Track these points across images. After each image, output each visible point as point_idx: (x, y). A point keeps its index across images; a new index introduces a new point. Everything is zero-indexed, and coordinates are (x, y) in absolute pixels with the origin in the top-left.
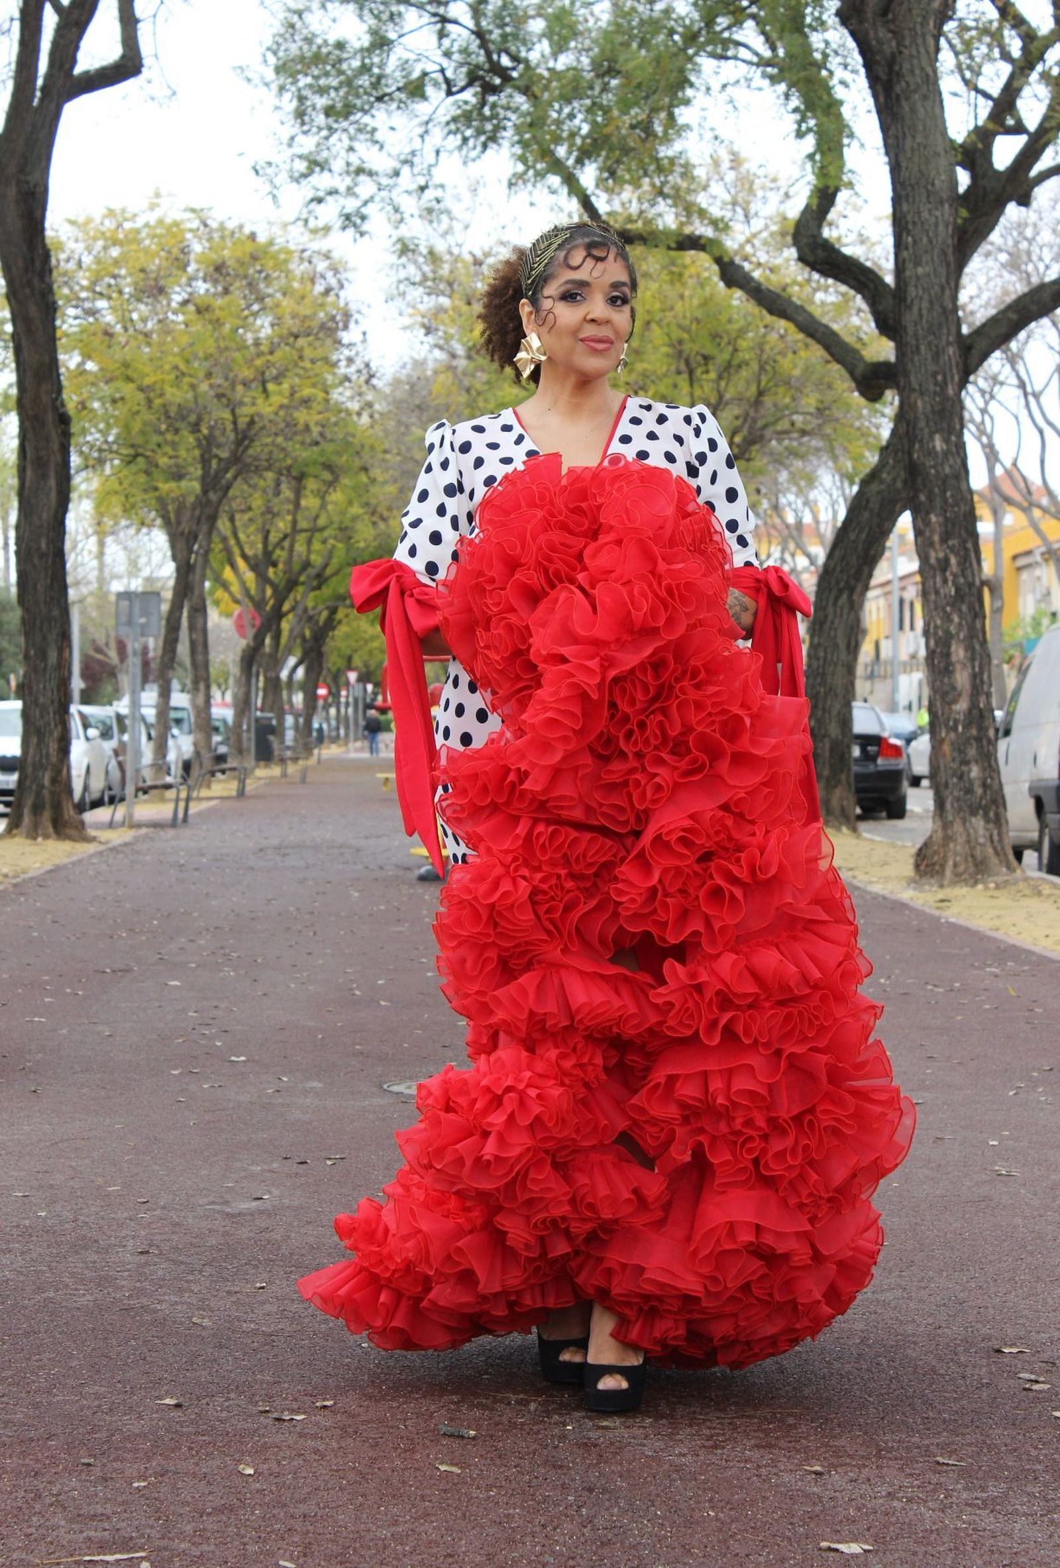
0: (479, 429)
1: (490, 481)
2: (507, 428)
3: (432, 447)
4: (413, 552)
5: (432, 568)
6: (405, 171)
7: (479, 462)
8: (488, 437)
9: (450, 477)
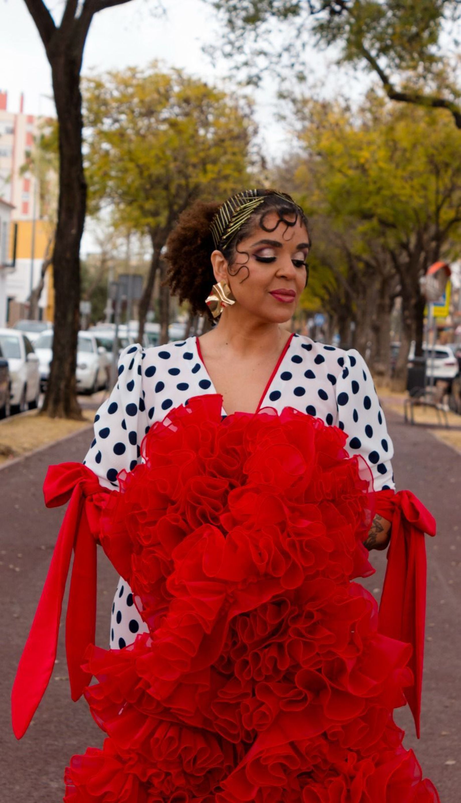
0: (165, 355)
1: (167, 404)
2: (188, 356)
3: (122, 368)
4: (98, 458)
5: (112, 475)
6: (285, 55)
7: (160, 387)
8: (171, 364)
9: (134, 398)
